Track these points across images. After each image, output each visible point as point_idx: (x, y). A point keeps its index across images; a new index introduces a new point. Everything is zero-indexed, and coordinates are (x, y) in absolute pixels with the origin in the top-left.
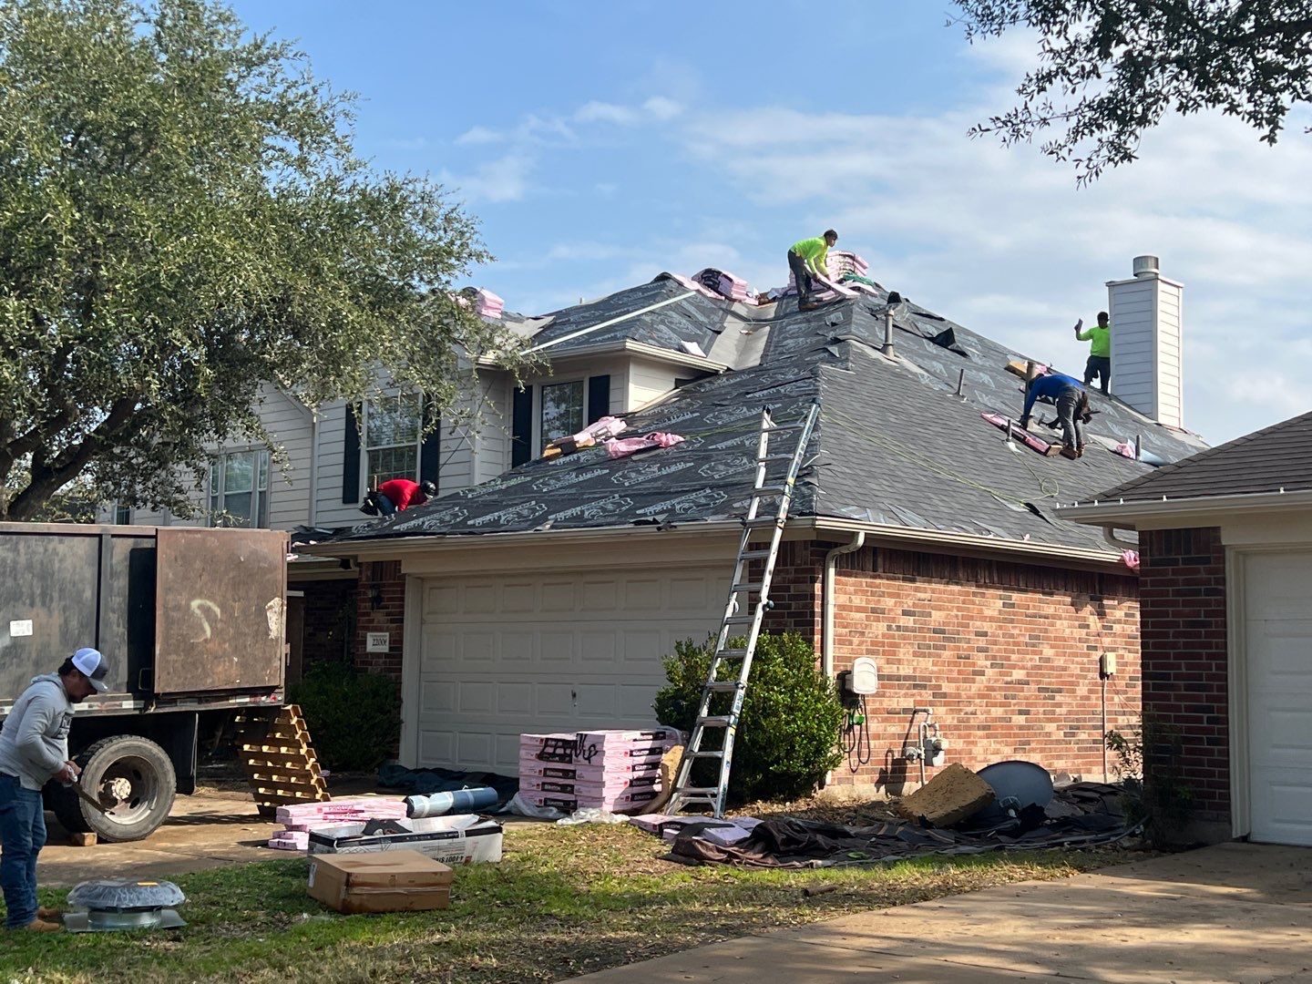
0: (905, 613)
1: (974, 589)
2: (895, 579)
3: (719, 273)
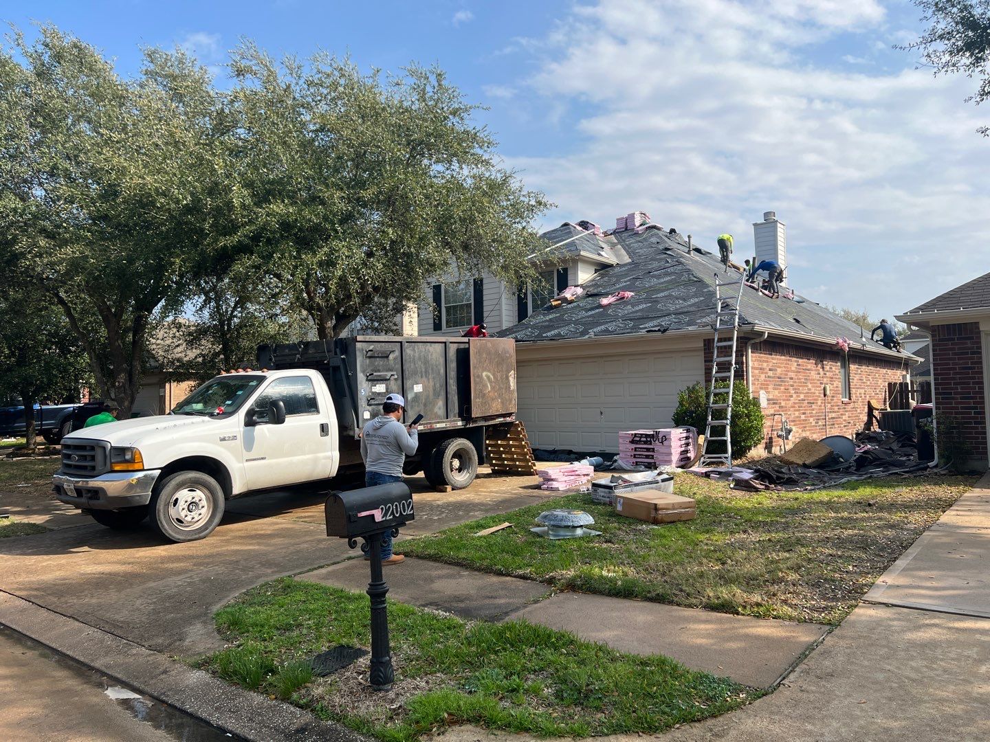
0: (770, 370)
1: (788, 358)
2: (766, 354)
3: (588, 222)
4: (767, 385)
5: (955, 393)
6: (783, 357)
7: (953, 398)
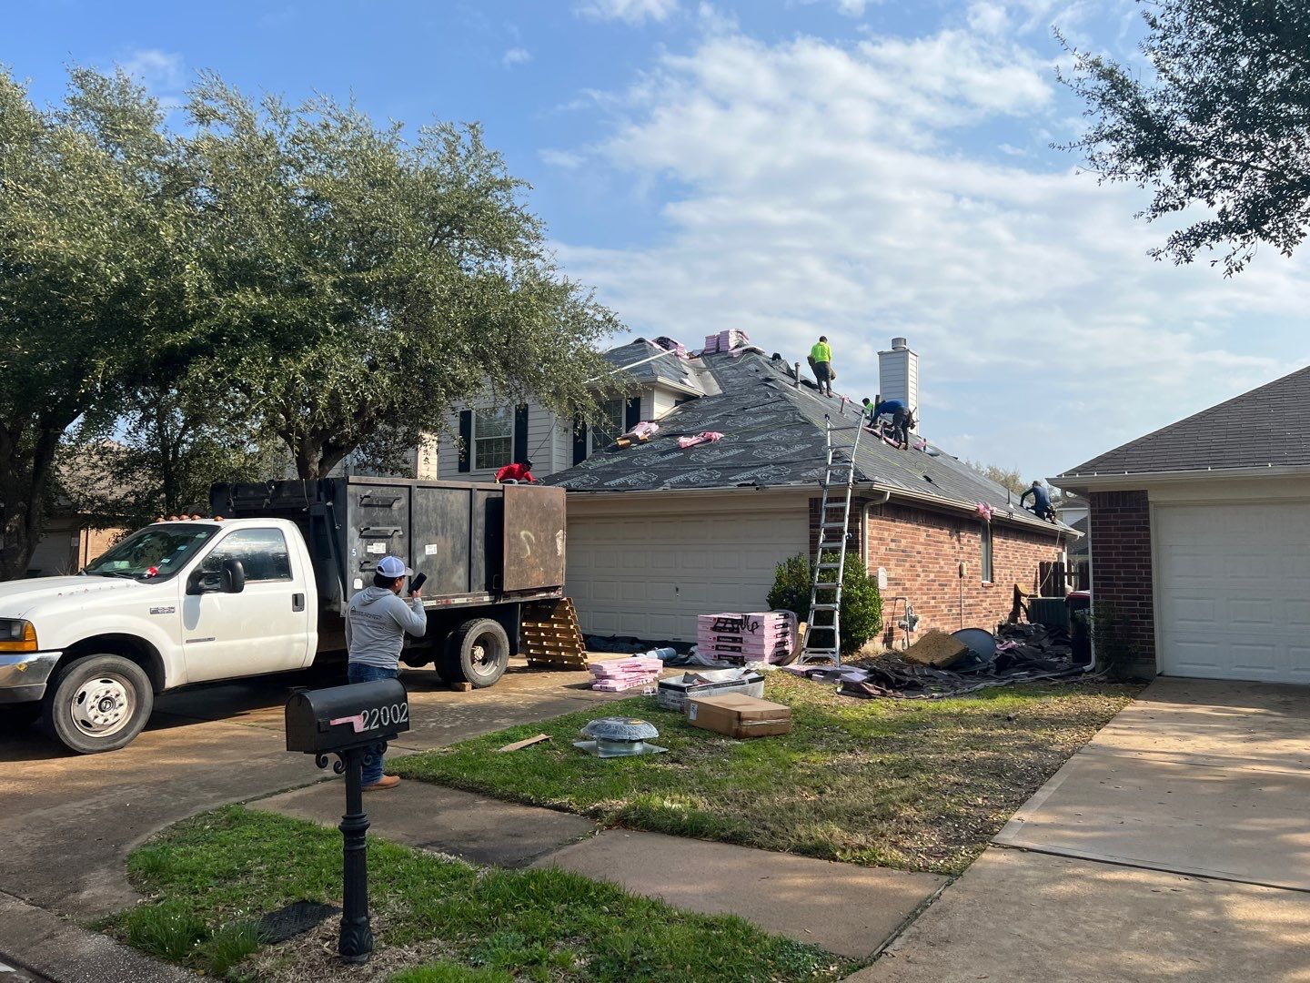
0: (892, 541)
1: (916, 526)
2: (888, 520)
3: (669, 339)
4: (889, 560)
5: (1118, 579)
6: (909, 525)
7: (1115, 585)
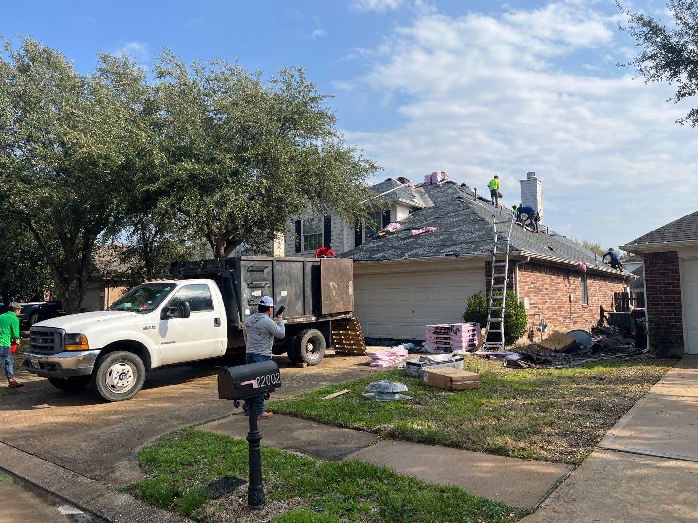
0: (532, 283)
1: (544, 275)
2: (529, 272)
3: (404, 178)
4: (530, 293)
5: (661, 301)
6: (541, 274)
7: (659, 304)
